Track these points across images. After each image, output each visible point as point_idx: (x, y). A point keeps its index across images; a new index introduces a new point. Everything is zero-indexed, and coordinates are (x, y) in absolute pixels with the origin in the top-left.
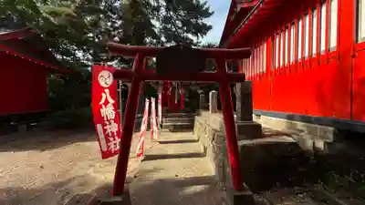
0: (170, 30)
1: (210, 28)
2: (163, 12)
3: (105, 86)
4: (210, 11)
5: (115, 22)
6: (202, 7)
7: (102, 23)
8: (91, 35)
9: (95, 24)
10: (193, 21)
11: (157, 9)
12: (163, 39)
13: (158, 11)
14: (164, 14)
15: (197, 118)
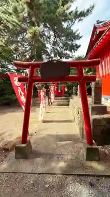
0: (56, 49)
1: (79, 46)
2: (52, 39)
3: (18, 85)
4: (80, 36)
5: (26, 48)
6: (75, 33)
7: (20, 49)
8: (15, 56)
9: (16, 49)
10: (70, 43)
11: (49, 37)
12: (53, 55)
13: (50, 39)
14: (53, 40)
15: (71, 100)
